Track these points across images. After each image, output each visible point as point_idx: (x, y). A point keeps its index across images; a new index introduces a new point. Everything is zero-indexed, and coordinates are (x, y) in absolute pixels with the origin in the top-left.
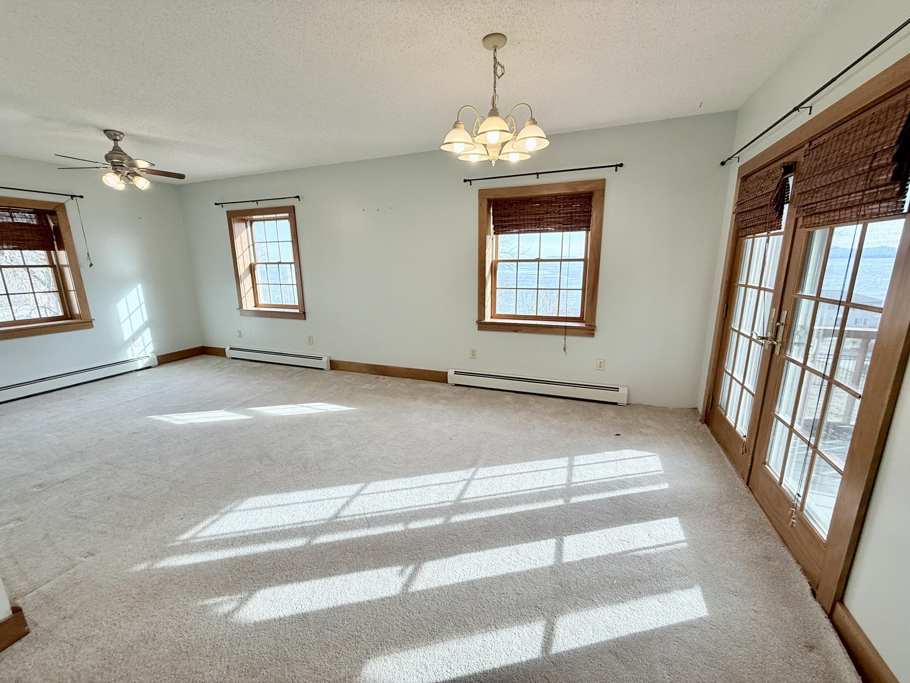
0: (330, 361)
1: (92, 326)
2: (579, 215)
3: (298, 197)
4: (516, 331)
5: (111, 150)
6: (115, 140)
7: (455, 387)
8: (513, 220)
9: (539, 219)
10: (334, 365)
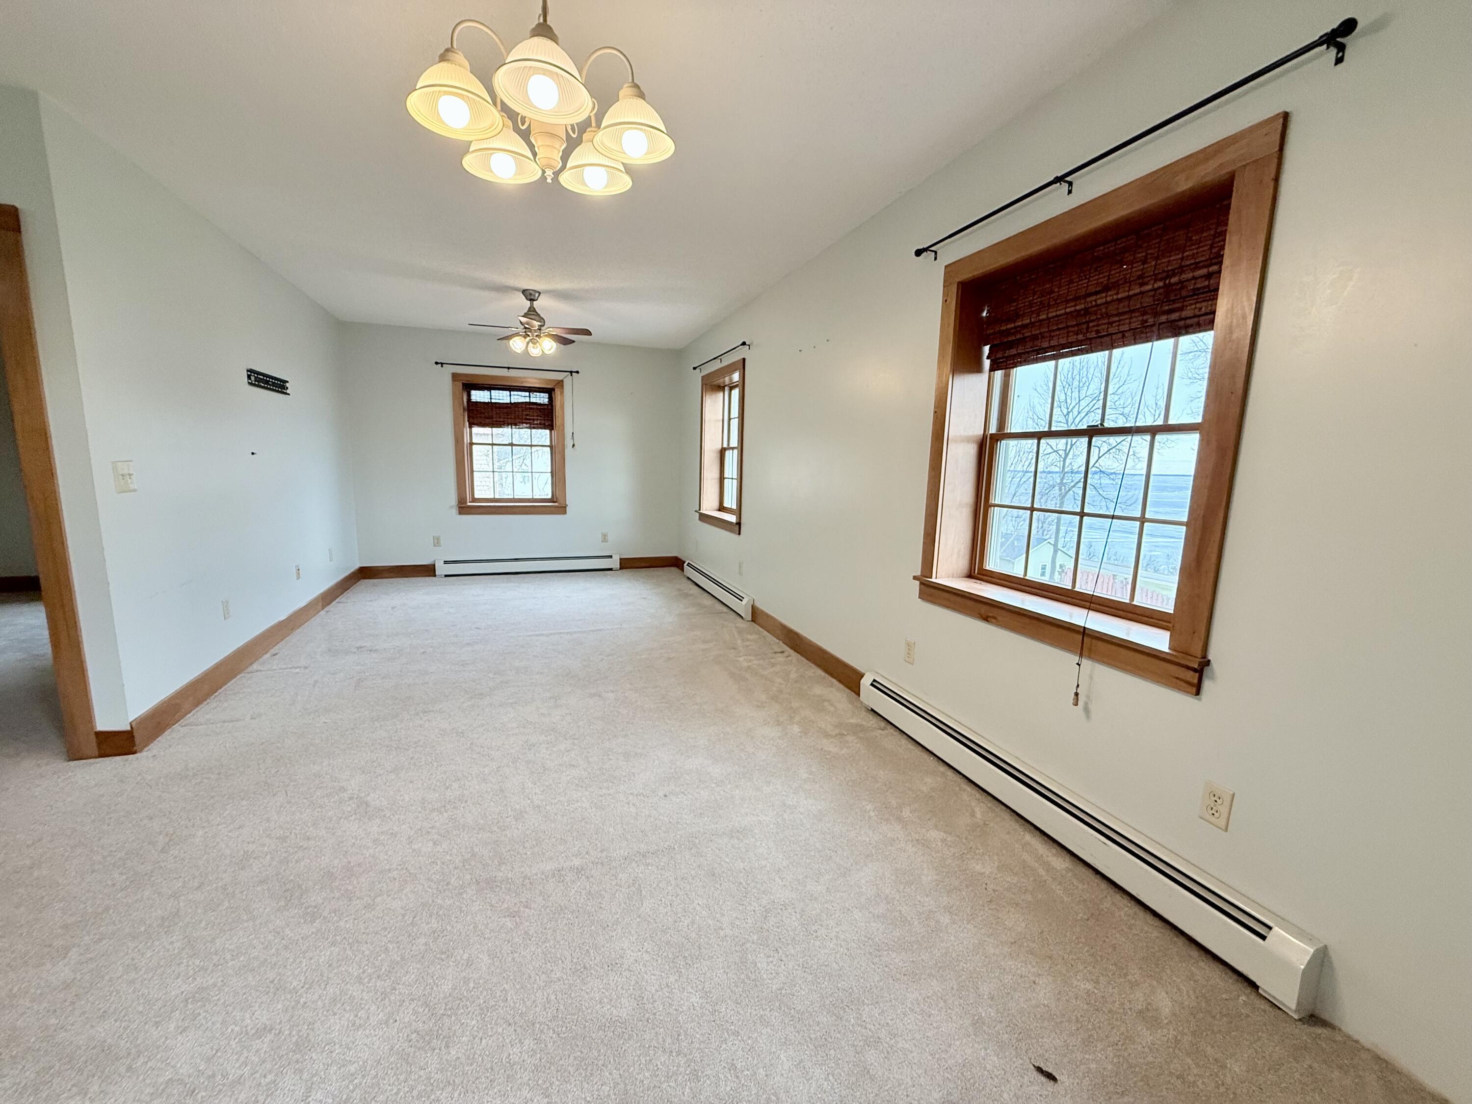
0: (753, 607)
1: (565, 512)
2: (1204, 271)
3: (744, 344)
4: (986, 619)
5: (526, 311)
6: (532, 300)
7: (871, 716)
8: (1024, 326)
9: (1087, 311)
10: (756, 615)
